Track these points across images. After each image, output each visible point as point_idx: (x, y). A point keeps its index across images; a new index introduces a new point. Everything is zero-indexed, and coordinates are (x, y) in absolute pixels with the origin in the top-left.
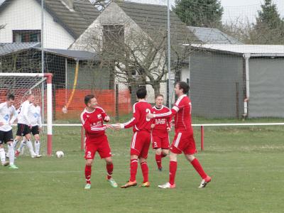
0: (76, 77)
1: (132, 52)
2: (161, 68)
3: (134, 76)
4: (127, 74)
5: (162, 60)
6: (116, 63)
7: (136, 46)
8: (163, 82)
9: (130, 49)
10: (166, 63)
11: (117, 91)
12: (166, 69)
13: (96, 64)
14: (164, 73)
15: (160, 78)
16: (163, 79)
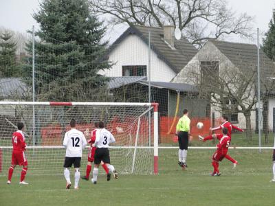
0: (177, 106)
1: (227, 84)
2: (252, 99)
3: (227, 106)
4: (222, 104)
5: (252, 92)
6: (212, 94)
7: (230, 79)
8: (254, 110)
9: (224, 81)
10: (256, 95)
11: (213, 118)
12: (255, 99)
13: (195, 95)
14: (254, 103)
15: (250, 107)
16: (253, 108)
